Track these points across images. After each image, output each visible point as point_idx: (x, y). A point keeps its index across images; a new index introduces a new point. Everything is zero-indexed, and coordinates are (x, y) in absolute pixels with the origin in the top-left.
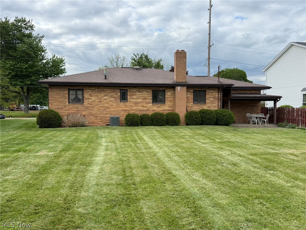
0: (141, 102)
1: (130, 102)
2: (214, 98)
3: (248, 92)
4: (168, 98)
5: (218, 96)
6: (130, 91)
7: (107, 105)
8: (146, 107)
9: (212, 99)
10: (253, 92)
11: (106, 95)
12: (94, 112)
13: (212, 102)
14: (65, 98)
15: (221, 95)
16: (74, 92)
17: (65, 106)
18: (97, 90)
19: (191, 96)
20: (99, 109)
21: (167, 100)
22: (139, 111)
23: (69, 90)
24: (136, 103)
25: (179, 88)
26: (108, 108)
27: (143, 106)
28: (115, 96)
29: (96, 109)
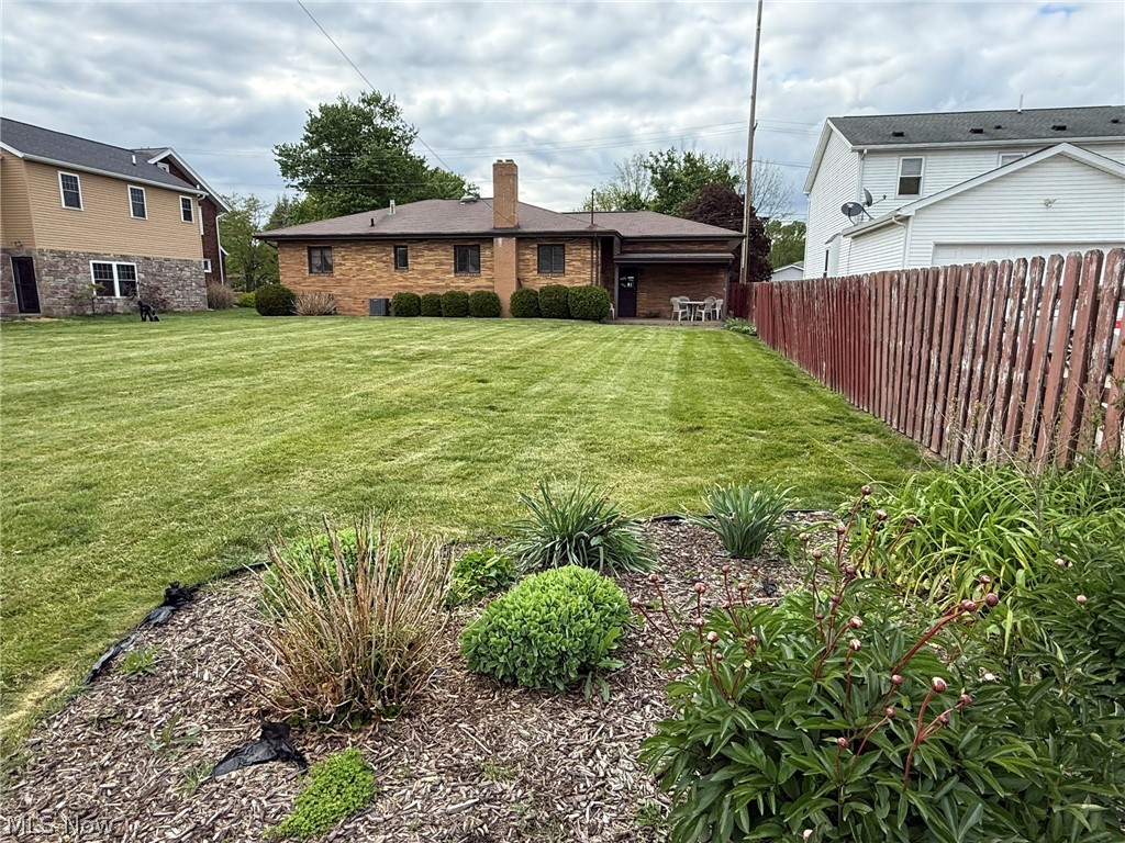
0: (433, 271)
1: (413, 270)
2: (583, 261)
3: (696, 248)
4: (485, 261)
5: (592, 258)
6: (412, 249)
7: (371, 276)
8: (443, 281)
9: (578, 264)
10: (706, 247)
11: (369, 258)
12: (350, 290)
13: (579, 271)
14: (304, 265)
15: (597, 254)
16: (317, 253)
17: (305, 279)
18: (353, 248)
19: (531, 256)
20: (358, 285)
21: (484, 267)
22: (431, 288)
23: (310, 250)
24: (424, 273)
25: (500, 240)
26: (374, 282)
27: (437, 279)
28: (384, 259)
29: (352, 284)
